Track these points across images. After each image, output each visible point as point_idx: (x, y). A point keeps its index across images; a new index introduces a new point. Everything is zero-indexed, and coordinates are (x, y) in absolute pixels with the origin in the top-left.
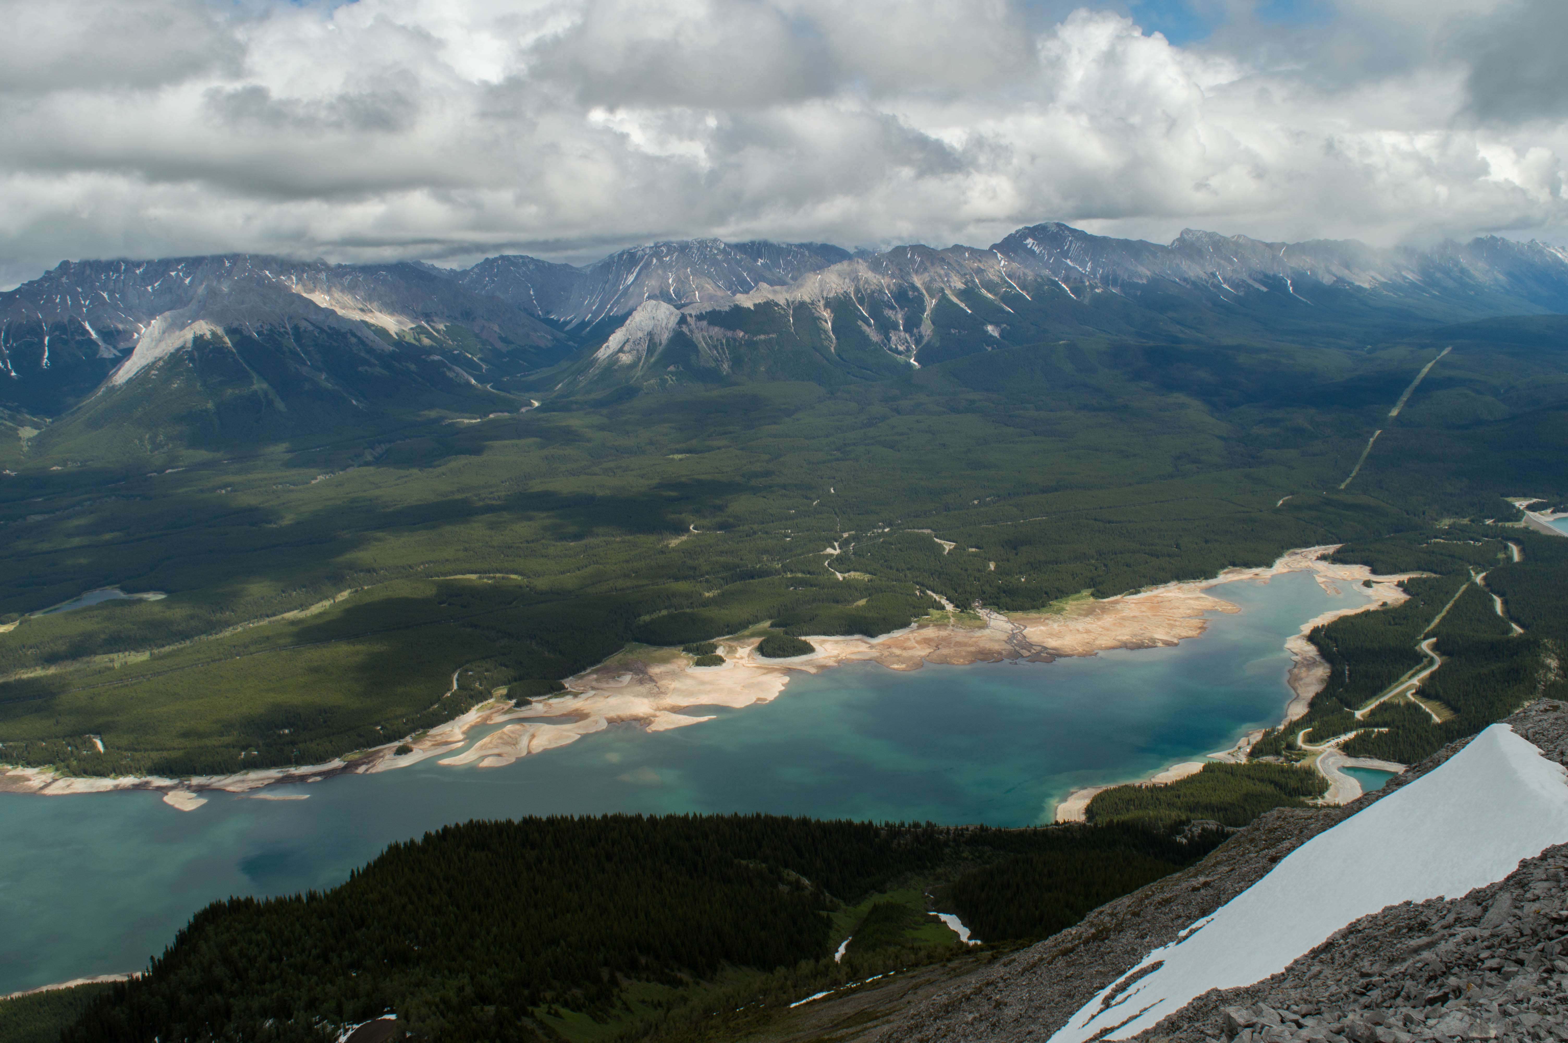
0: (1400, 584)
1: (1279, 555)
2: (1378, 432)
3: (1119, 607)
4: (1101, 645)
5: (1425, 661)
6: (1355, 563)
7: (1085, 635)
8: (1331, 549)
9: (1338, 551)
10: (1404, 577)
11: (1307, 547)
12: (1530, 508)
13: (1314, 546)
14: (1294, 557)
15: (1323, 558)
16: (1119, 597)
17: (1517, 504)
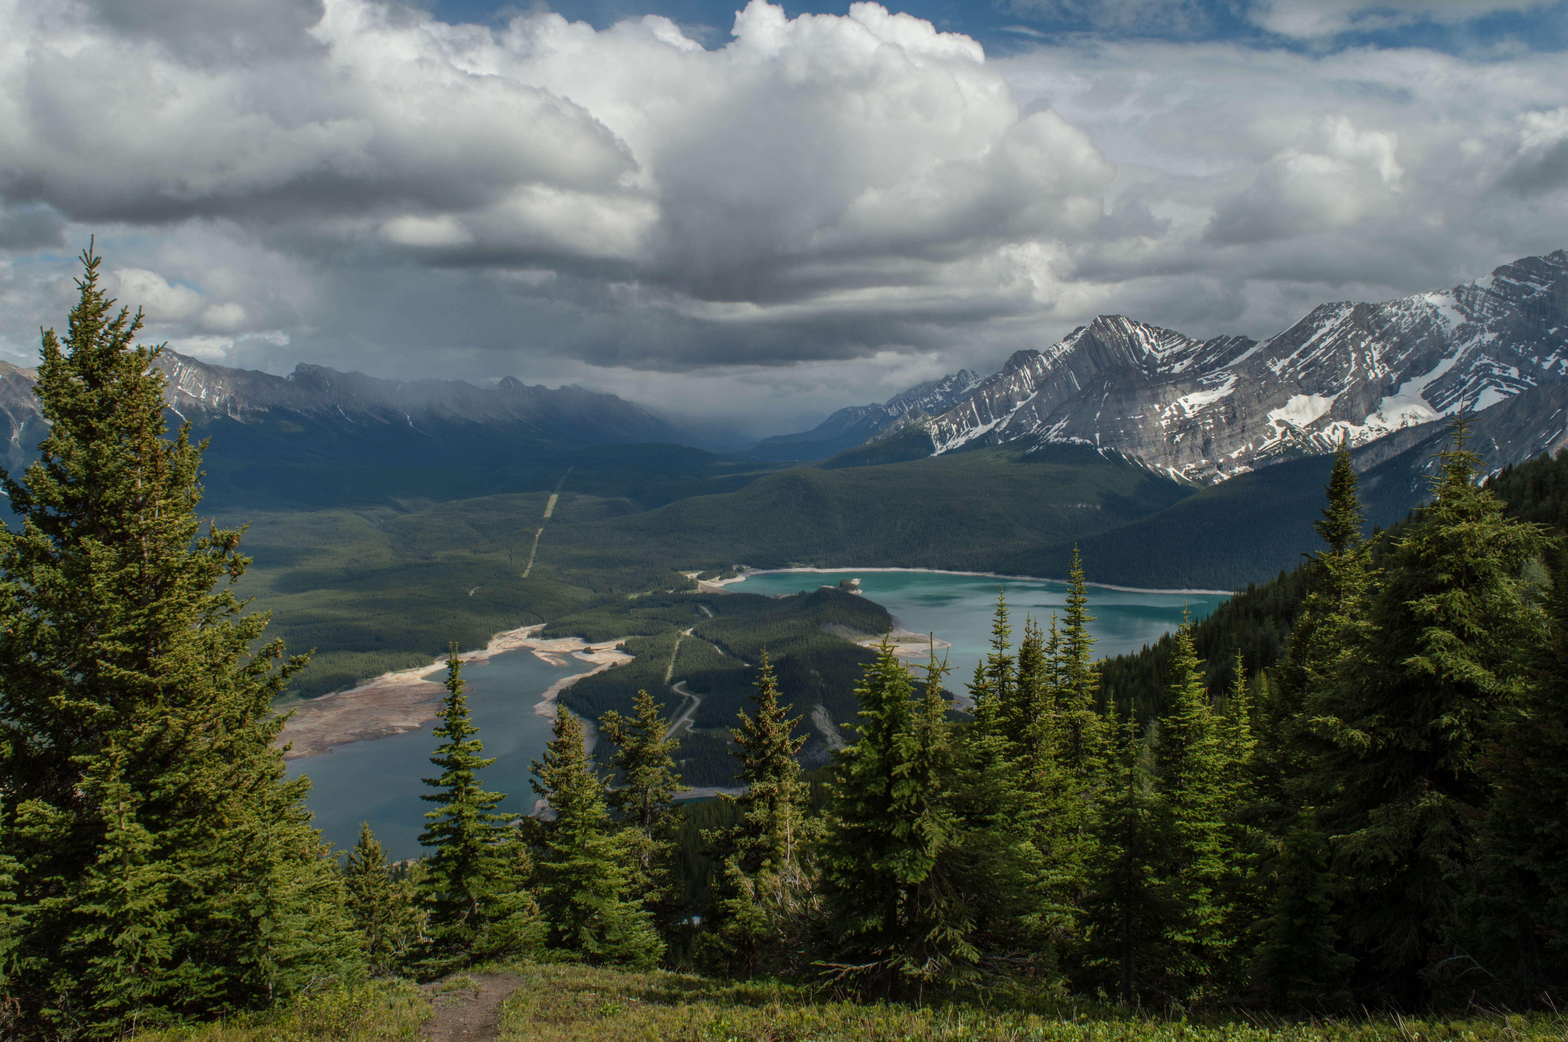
0: (619, 648)
1: (489, 639)
2: (541, 530)
3: (337, 702)
4: (332, 741)
5: (684, 701)
6: (567, 636)
7: (309, 735)
8: (538, 627)
9: (546, 628)
10: (622, 642)
11: (512, 629)
12: (699, 577)
13: (519, 627)
14: (504, 639)
15: (533, 635)
16: (333, 694)
17: (689, 576)
